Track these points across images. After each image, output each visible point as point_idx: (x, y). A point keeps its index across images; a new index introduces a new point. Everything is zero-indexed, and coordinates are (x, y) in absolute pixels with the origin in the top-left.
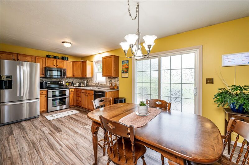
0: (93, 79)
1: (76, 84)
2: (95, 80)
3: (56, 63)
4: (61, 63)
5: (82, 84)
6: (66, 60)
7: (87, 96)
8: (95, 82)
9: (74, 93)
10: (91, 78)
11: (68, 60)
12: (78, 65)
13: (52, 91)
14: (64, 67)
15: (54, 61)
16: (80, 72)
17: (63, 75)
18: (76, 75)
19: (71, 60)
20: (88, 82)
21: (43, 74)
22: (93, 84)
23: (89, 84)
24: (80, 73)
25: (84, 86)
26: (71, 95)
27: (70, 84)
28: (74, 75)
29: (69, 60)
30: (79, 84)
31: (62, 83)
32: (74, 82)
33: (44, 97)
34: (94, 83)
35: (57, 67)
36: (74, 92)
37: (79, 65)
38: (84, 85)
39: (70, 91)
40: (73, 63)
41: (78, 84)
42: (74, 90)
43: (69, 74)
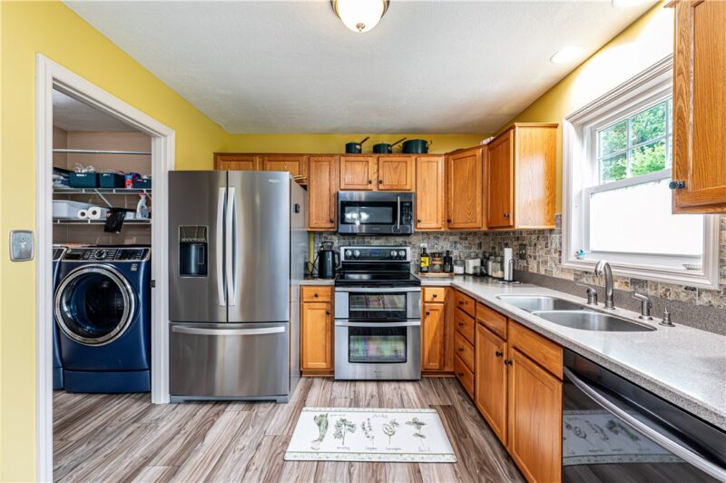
0: (555, 237)
1: (464, 264)
2: (575, 243)
3: (378, 170)
4: (396, 168)
5: (490, 264)
6: (417, 153)
7: (509, 363)
8: (569, 261)
9: (445, 308)
10: (541, 232)
11: (425, 151)
12: (468, 164)
13: (351, 294)
14: (408, 187)
15: (370, 164)
16: (479, 201)
17: (401, 223)
18: (461, 222)
19: (440, 148)
20: (522, 257)
21: (331, 221)
22: (556, 274)
23: (533, 267)
24: (479, 209)
25: (499, 274)
26: (428, 319)
27: (438, 263)
28: (449, 221)
29: (429, 152)
30: (477, 262)
31: (405, 257)
32: (455, 254)
33: (323, 312)
34: (565, 264)
35: (381, 187)
36: (446, 304)
37: (475, 167)
38: (502, 269)
39: (428, 298)
40: (447, 163)
41: (473, 264)
42: (447, 297)
43: (429, 214)
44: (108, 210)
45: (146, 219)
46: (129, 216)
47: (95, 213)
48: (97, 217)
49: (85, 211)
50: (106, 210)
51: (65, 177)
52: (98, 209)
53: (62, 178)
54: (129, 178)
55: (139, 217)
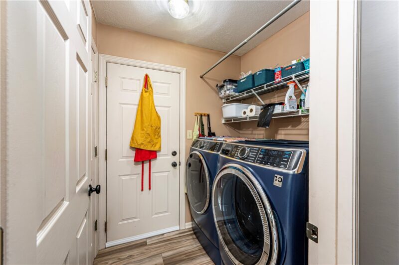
44: (262, 107)
45: (295, 110)
46: (278, 109)
47: (252, 111)
48: (253, 114)
49: (246, 110)
50: (260, 108)
51: (235, 86)
52: (253, 107)
53: (234, 87)
54: (277, 72)
55: (287, 109)
